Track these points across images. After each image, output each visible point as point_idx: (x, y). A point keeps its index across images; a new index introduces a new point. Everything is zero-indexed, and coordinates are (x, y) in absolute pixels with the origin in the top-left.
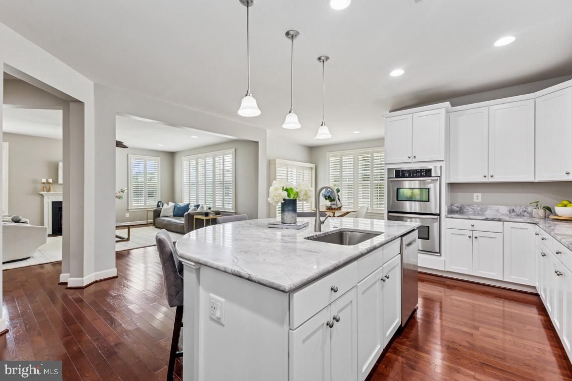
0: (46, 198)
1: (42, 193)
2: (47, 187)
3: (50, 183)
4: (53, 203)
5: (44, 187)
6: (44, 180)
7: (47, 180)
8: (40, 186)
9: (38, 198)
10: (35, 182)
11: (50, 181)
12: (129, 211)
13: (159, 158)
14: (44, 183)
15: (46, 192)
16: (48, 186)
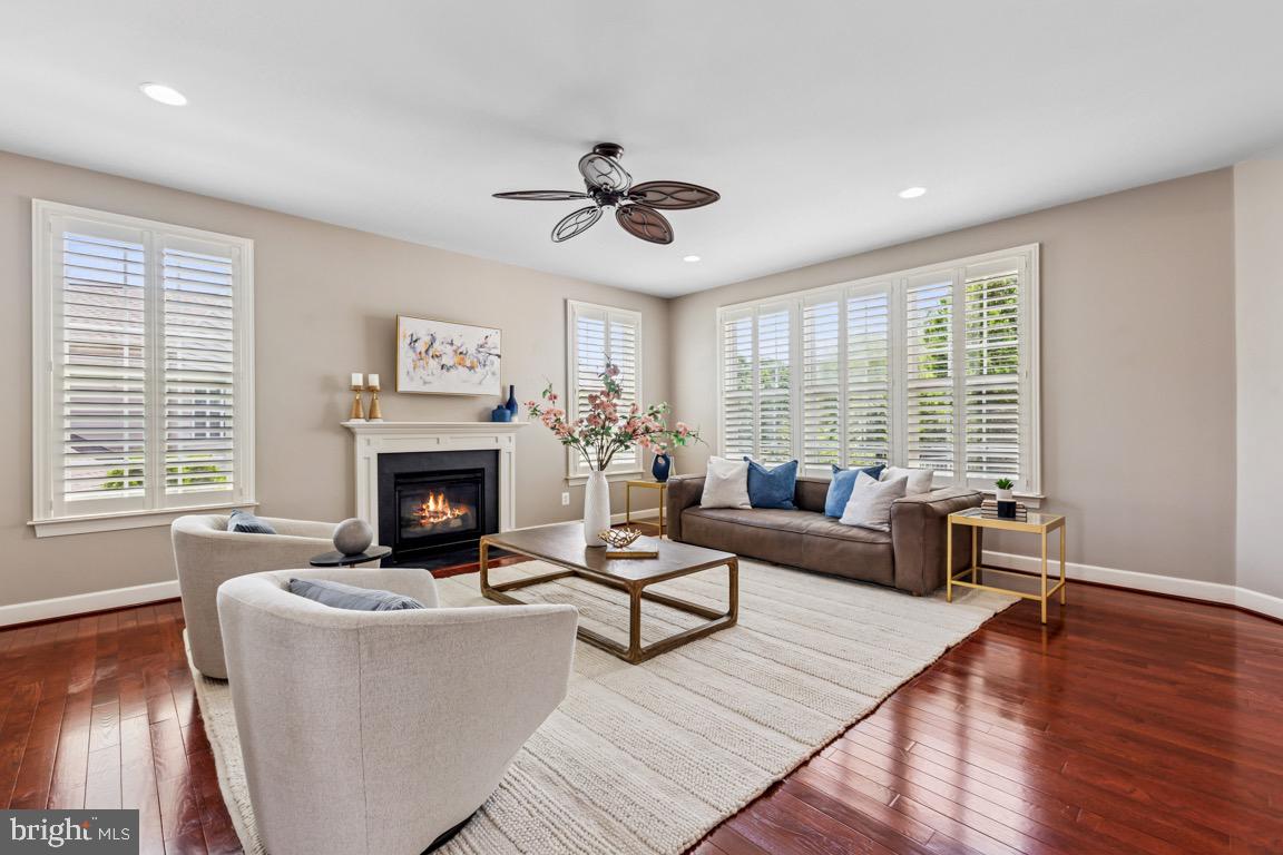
0: (360, 441)
1: (353, 423)
2: (366, 401)
3: (371, 390)
4: (382, 457)
5: (358, 401)
6: (358, 380)
7: (366, 380)
8: (344, 400)
9: (337, 442)
10: (329, 385)
11: (375, 380)
12: (571, 484)
13: (639, 315)
14: (357, 389)
15: (362, 421)
16: (366, 399)
